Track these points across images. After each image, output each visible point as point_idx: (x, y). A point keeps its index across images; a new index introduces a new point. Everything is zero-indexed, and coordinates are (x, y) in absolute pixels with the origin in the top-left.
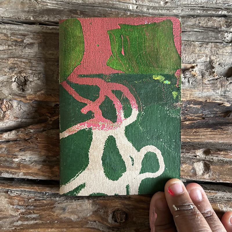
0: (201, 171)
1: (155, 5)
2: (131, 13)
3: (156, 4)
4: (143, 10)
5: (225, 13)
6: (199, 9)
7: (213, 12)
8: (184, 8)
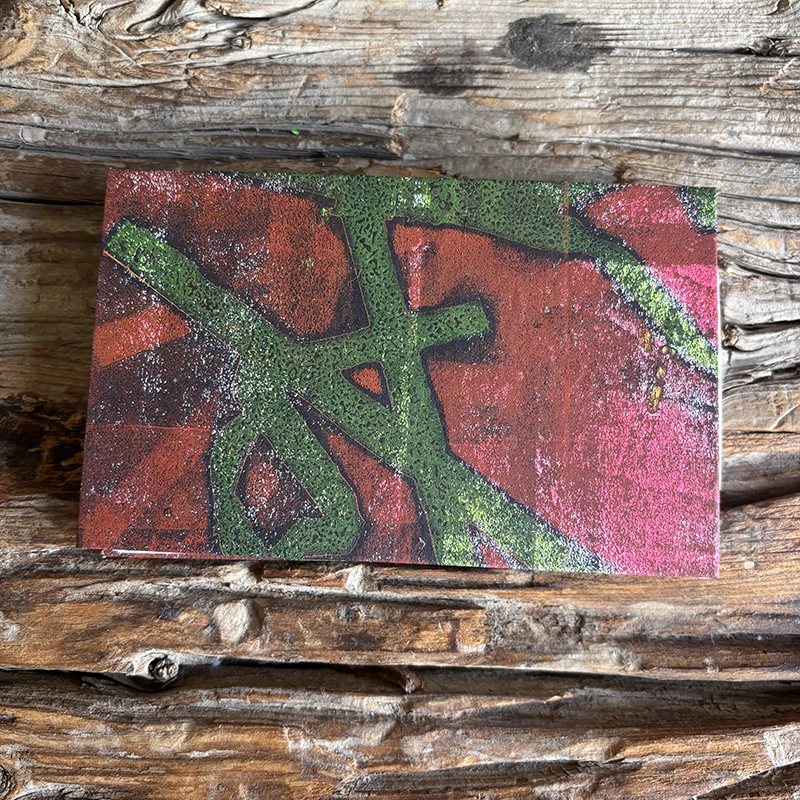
0: (236, 631)
1: (100, 127)
2: (30, 154)
3: (103, 124)
4: (65, 142)
5: (314, 145)
6: (237, 138)
7: (280, 145)
8: (191, 134)
